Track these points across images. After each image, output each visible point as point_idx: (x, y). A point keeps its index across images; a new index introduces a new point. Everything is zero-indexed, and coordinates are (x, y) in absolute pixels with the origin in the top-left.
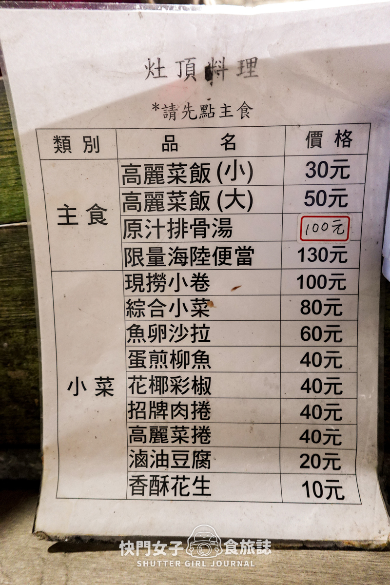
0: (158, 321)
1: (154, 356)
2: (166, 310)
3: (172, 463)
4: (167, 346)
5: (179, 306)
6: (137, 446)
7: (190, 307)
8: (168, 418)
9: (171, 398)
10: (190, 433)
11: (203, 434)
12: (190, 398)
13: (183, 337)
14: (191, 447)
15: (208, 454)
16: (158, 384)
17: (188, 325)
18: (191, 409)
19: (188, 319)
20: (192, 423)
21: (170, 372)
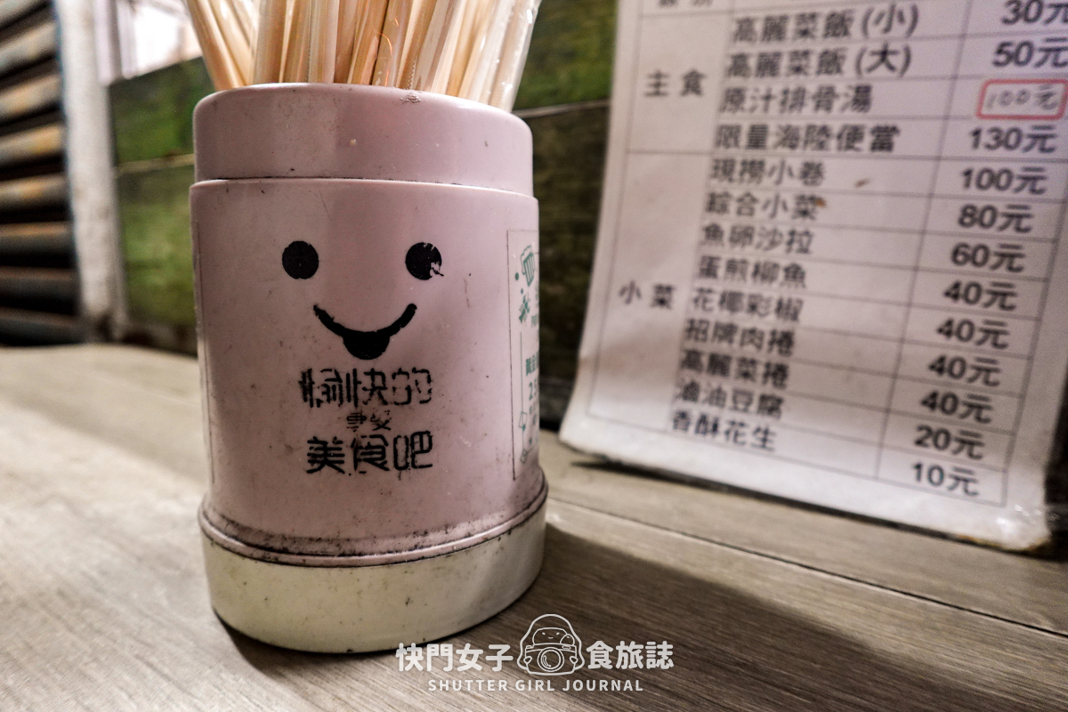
0: (745, 221)
1: (732, 266)
2: (758, 207)
3: (729, 402)
4: (750, 254)
5: (777, 203)
6: (689, 375)
7: (791, 204)
8: (736, 345)
9: (743, 320)
10: (761, 369)
11: (778, 373)
12: (769, 323)
13: (773, 244)
14: (759, 388)
15: (779, 401)
16: (730, 300)
17: (784, 229)
18: (767, 338)
19: (785, 222)
20: (767, 356)
21: (748, 287)
